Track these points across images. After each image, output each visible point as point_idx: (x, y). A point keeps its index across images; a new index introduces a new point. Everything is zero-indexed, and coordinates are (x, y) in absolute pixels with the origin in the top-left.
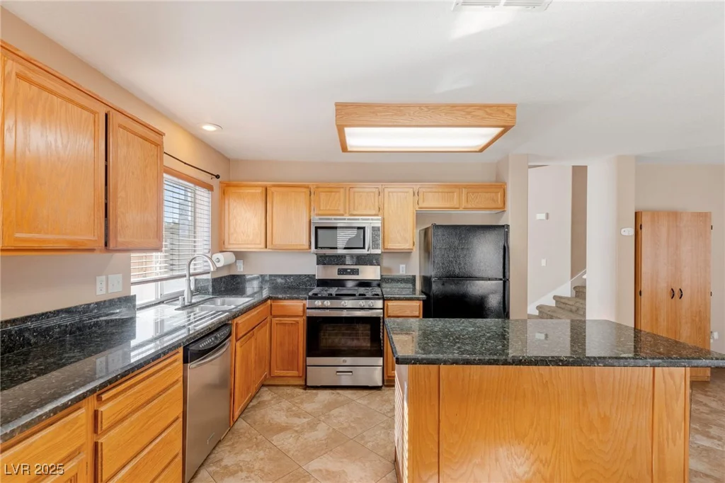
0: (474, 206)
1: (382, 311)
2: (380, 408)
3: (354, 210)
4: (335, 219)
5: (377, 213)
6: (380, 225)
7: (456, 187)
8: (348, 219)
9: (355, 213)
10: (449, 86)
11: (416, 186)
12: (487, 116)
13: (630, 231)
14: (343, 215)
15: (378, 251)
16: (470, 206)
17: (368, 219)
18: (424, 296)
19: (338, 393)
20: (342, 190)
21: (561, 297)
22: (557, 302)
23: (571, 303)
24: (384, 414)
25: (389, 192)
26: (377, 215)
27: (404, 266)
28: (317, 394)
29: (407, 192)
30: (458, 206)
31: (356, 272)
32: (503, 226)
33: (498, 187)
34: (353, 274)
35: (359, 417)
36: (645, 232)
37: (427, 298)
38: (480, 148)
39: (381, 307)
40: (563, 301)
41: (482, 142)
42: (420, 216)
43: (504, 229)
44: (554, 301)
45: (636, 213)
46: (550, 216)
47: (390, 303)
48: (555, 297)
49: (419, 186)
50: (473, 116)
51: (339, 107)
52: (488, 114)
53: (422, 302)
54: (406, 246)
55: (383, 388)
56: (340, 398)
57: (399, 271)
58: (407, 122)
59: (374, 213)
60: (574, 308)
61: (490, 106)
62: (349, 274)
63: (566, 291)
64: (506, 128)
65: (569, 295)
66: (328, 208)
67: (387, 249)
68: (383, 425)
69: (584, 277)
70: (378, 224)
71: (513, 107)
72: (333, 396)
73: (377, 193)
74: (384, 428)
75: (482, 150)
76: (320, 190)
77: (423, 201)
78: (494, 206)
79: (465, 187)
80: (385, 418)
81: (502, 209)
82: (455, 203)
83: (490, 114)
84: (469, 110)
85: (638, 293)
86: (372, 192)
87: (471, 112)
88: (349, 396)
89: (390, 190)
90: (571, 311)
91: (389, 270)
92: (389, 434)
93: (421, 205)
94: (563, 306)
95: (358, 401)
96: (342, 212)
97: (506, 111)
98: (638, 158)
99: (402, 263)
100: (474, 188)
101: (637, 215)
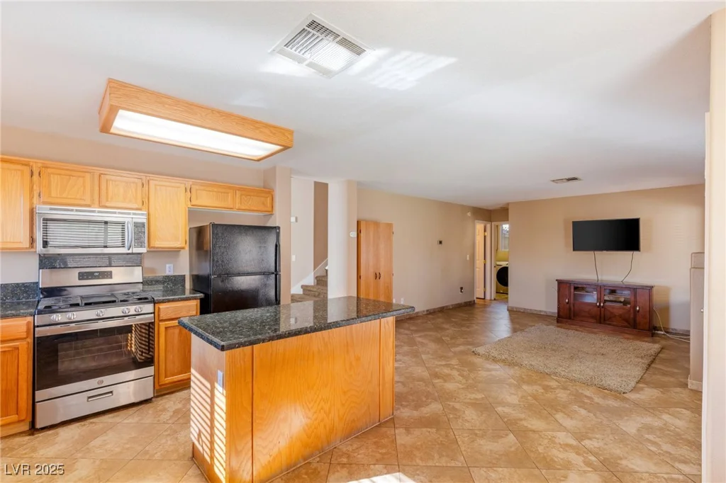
0: (246, 208)
1: (153, 315)
2: (157, 419)
3: (107, 201)
4: (77, 211)
5: (140, 206)
6: (145, 221)
7: (230, 188)
8: (99, 212)
9: (107, 204)
10: (245, 102)
11: (189, 183)
12: (271, 135)
13: (354, 234)
14: (89, 206)
15: (143, 250)
16: (243, 208)
17: (129, 214)
18: (202, 295)
19: (91, 423)
20: (88, 176)
21: (307, 286)
22: (304, 290)
23: (315, 290)
24: (164, 423)
25: (156, 185)
26: (140, 209)
27: (172, 265)
28: (57, 434)
29: (179, 187)
30: (232, 206)
31: (109, 275)
32: (275, 227)
33: (266, 192)
34: (103, 278)
35: (133, 435)
36: (362, 235)
37: (205, 296)
38: (259, 158)
39: (152, 311)
40: (309, 288)
41: (262, 153)
42: (192, 214)
43: (275, 230)
44: (302, 290)
45: (358, 222)
46: (299, 220)
47: (162, 306)
48: (302, 287)
49: (191, 183)
50: (261, 132)
51: (112, 85)
52: (271, 132)
53: (199, 301)
54: (178, 244)
55: (153, 399)
56: (97, 426)
57: (165, 272)
58: (199, 123)
59: (135, 206)
60: (317, 294)
61: (275, 127)
62: (98, 278)
63: (310, 280)
64: (286, 148)
65: (313, 284)
66: (64, 196)
67: (154, 247)
68: (166, 433)
69: (326, 268)
70: (143, 219)
71: (291, 132)
72: (84, 428)
73: (140, 185)
74: (169, 435)
75: (259, 160)
76: (49, 170)
77: (197, 199)
78: (264, 209)
79: (239, 189)
80: (167, 426)
81: (270, 213)
82: (229, 203)
83: (274, 134)
84: (257, 125)
85: (359, 277)
86: (133, 183)
87: (259, 128)
88: (110, 420)
89: (157, 182)
90: (315, 296)
91: (153, 270)
92: (177, 438)
93: (193, 203)
94: (308, 293)
95: (126, 421)
96: (88, 202)
97: (286, 134)
98: (359, 183)
99: (168, 263)
100: (246, 191)
101: (358, 223)
